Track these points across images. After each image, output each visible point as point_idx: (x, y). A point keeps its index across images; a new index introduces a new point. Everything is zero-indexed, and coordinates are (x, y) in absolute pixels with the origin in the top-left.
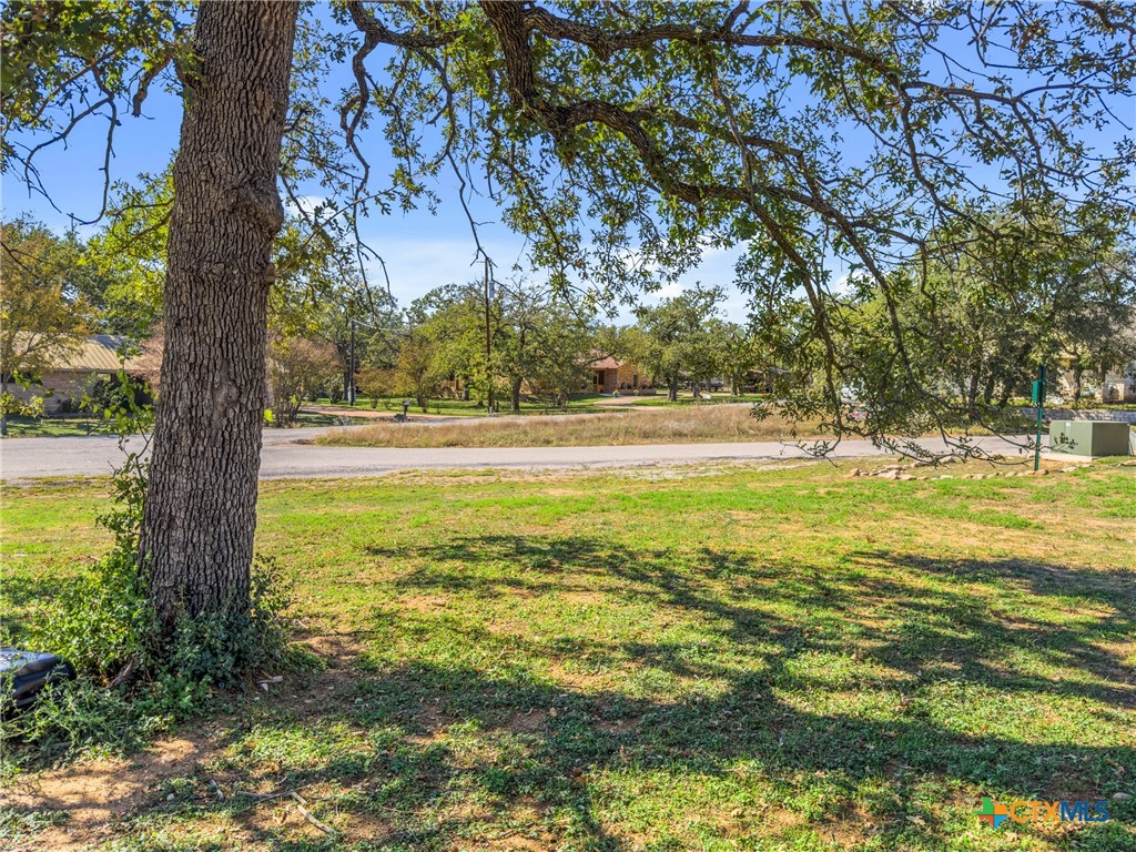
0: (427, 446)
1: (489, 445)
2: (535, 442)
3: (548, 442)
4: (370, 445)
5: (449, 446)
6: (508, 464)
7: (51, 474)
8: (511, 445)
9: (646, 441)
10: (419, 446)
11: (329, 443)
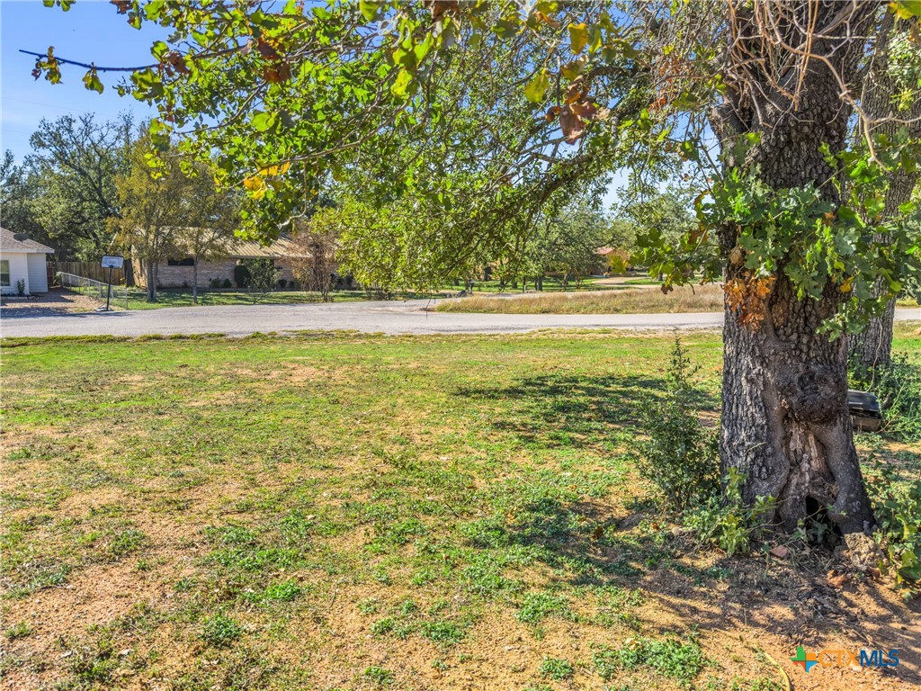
0: (527, 313)
1: (573, 313)
2: (608, 310)
3: (617, 311)
4: (485, 312)
5: (543, 313)
6: (618, 326)
7: (306, 328)
8: (591, 312)
9: (690, 310)
10: (521, 313)
11: (451, 310)
